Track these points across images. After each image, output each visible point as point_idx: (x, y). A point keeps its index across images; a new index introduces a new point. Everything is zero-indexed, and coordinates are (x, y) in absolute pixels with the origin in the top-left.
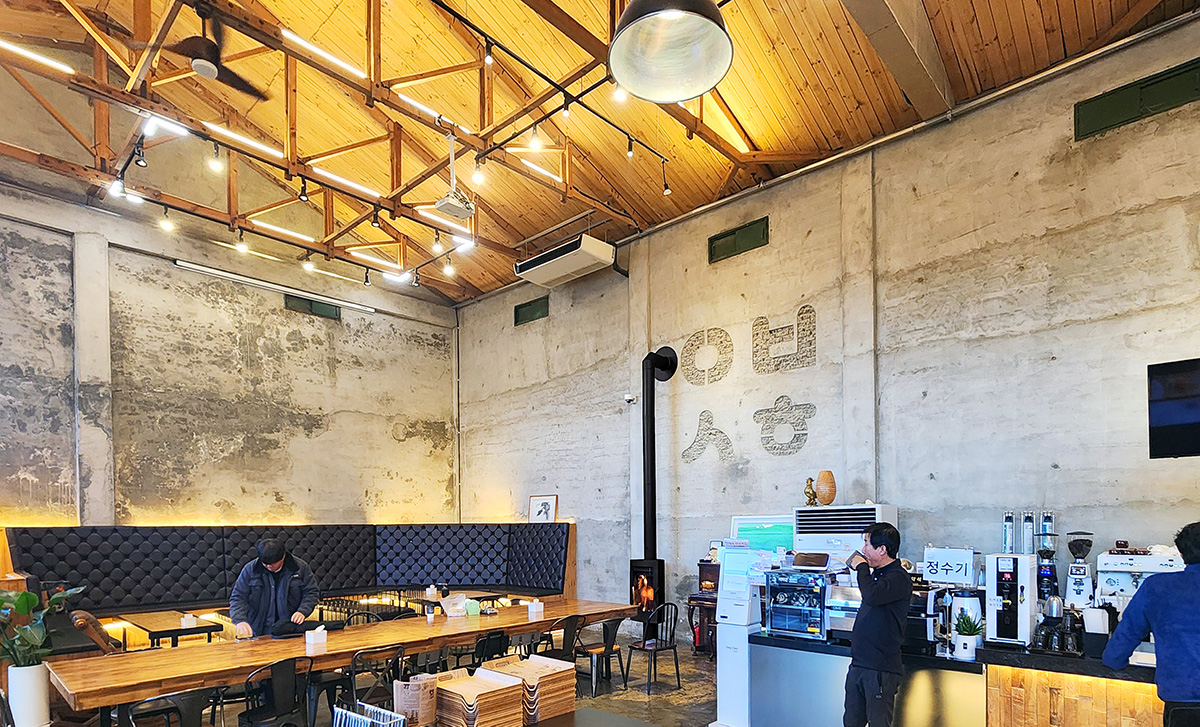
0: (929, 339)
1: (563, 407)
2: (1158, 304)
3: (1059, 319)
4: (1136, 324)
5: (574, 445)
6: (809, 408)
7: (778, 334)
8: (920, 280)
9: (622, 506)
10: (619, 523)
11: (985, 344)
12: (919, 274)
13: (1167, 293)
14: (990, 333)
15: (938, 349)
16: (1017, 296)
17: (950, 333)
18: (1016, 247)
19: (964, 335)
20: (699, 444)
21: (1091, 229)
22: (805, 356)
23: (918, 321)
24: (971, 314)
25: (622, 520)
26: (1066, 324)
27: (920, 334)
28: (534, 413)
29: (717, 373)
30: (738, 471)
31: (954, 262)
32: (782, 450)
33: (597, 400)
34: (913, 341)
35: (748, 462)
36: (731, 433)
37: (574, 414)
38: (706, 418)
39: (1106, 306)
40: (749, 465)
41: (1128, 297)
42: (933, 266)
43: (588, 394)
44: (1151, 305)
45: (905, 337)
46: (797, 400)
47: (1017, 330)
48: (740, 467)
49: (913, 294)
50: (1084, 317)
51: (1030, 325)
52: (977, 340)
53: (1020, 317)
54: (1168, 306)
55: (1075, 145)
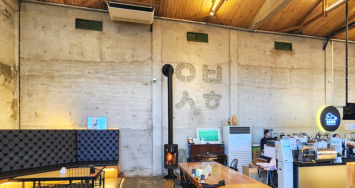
0: (249, 84)
1: (111, 76)
2: (286, 88)
3: (272, 86)
4: (283, 91)
5: (118, 95)
6: (220, 96)
7: (210, 72)
8: (247, 69)
9: (146, 123)
10: (145, 130)
11: (260, 88)
12: (247, 67)
13: (287, 86)
14: (261, 86)
15: (251, 87)
16: (265, 79)
17: (253, 84)
18: (265, 68)
19: (256, 85)
20: (183, 103)
21: (277, 69)
22: (219, 81)
23: (247, 79)
24: (257, 80)
25: (147, 129)
26: (273, 88)
27: (247, 82)
28: (89, 75)
29: (189, 79)
30: (197, 113)
31: (254, 67)
32: (212, 108)
33: (133, 77)
34: (246, 84)
35: (201, 110)
36: (195, 100)
37: (119, 81)
38: (186, 94)
39: (279, 86)
40: (201, 112)
41: (282, 85)
42: (250, 66)
43: (128, 74)
44: (285, 88)
45: (244, 82)
46: (216, 93)
47: (266, 87)
48: (198, 112)
49: (246, 72)
50: (276, 87)
51: (267, 86)
52: (258, 87)
53: (266, 84)
54: (287, 89)
55: (275, 50)
